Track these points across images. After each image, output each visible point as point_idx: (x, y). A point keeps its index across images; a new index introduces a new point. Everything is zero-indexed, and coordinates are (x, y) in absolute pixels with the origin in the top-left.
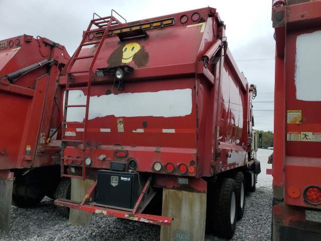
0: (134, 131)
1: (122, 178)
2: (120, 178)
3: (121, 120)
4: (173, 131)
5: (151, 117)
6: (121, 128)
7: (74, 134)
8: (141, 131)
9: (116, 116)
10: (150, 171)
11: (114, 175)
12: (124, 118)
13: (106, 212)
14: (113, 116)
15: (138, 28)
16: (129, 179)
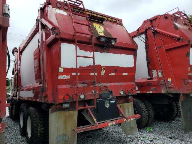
0: (110, 74)
1: (111, 102)
2: (110, 102)
3: (104, 68)
4: (126, 74)
5: (119, 67)
6: (103, 73)
7: (69, 77)
8: (113, 74)
9: (102, 65)
10: (119, 95)
11: (107, 100)
12: (106, 67)
13: (115, 122)
14: (100, 65)
15: (101, 17)
16: (115, 101)
